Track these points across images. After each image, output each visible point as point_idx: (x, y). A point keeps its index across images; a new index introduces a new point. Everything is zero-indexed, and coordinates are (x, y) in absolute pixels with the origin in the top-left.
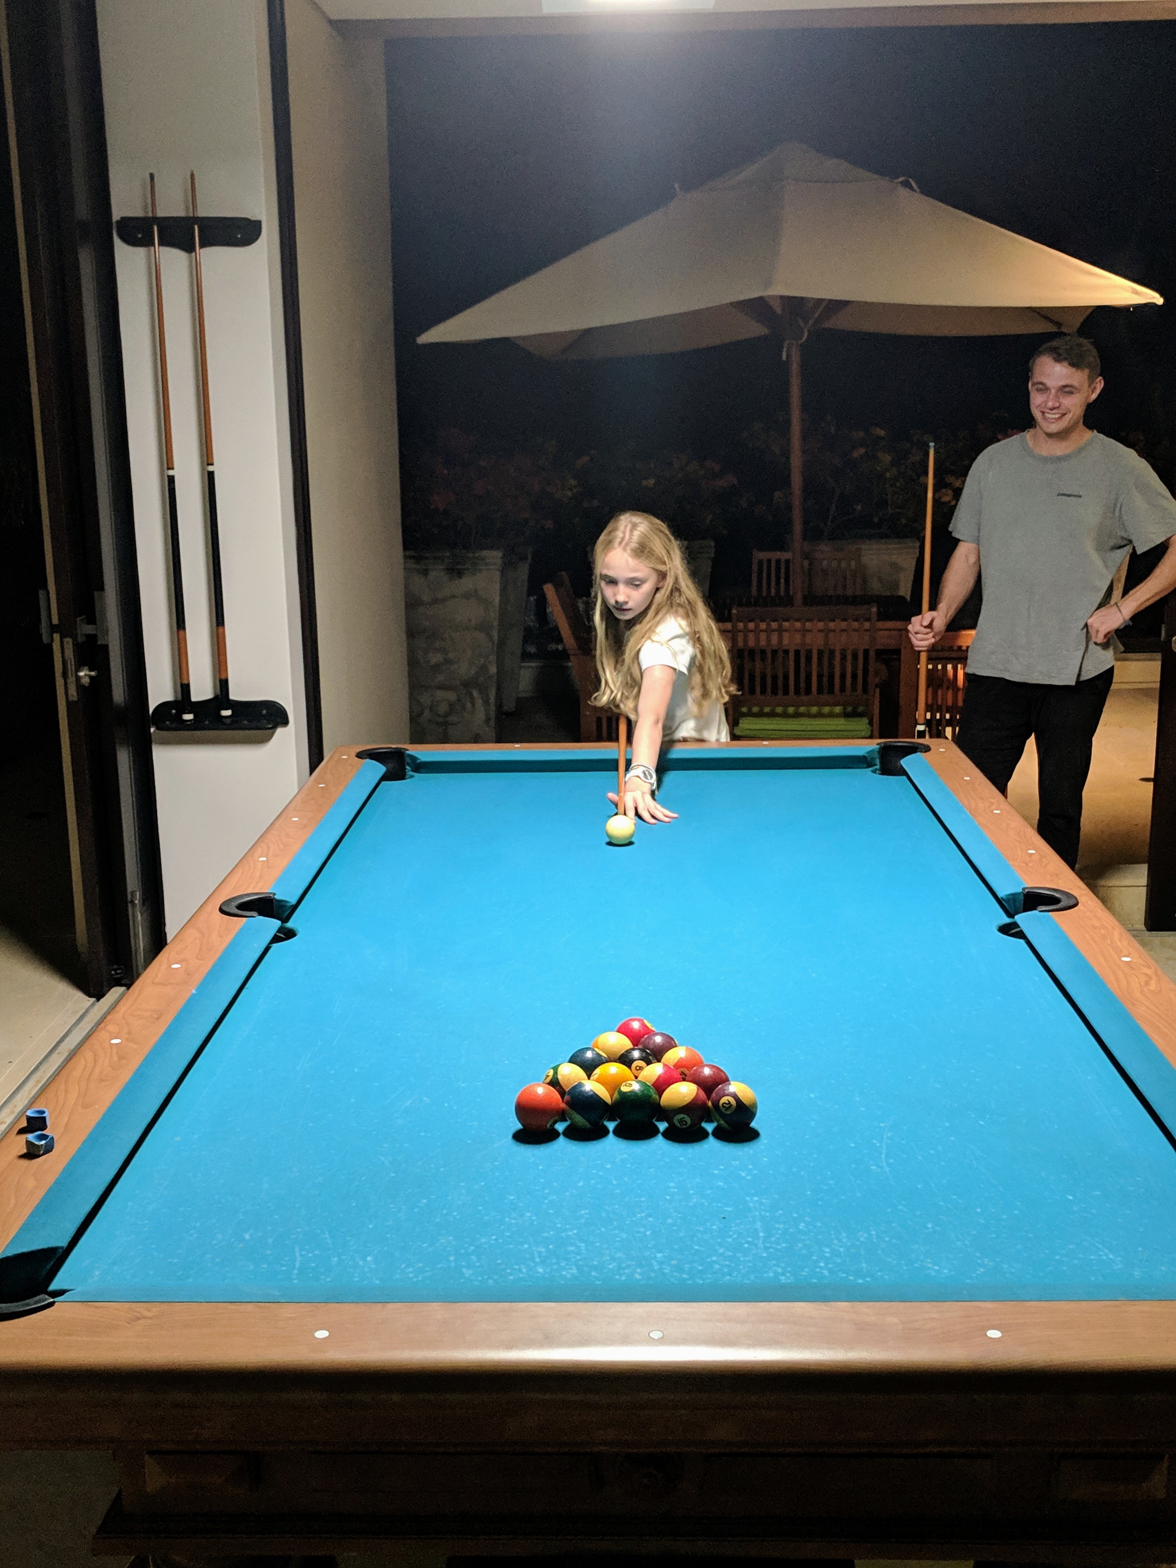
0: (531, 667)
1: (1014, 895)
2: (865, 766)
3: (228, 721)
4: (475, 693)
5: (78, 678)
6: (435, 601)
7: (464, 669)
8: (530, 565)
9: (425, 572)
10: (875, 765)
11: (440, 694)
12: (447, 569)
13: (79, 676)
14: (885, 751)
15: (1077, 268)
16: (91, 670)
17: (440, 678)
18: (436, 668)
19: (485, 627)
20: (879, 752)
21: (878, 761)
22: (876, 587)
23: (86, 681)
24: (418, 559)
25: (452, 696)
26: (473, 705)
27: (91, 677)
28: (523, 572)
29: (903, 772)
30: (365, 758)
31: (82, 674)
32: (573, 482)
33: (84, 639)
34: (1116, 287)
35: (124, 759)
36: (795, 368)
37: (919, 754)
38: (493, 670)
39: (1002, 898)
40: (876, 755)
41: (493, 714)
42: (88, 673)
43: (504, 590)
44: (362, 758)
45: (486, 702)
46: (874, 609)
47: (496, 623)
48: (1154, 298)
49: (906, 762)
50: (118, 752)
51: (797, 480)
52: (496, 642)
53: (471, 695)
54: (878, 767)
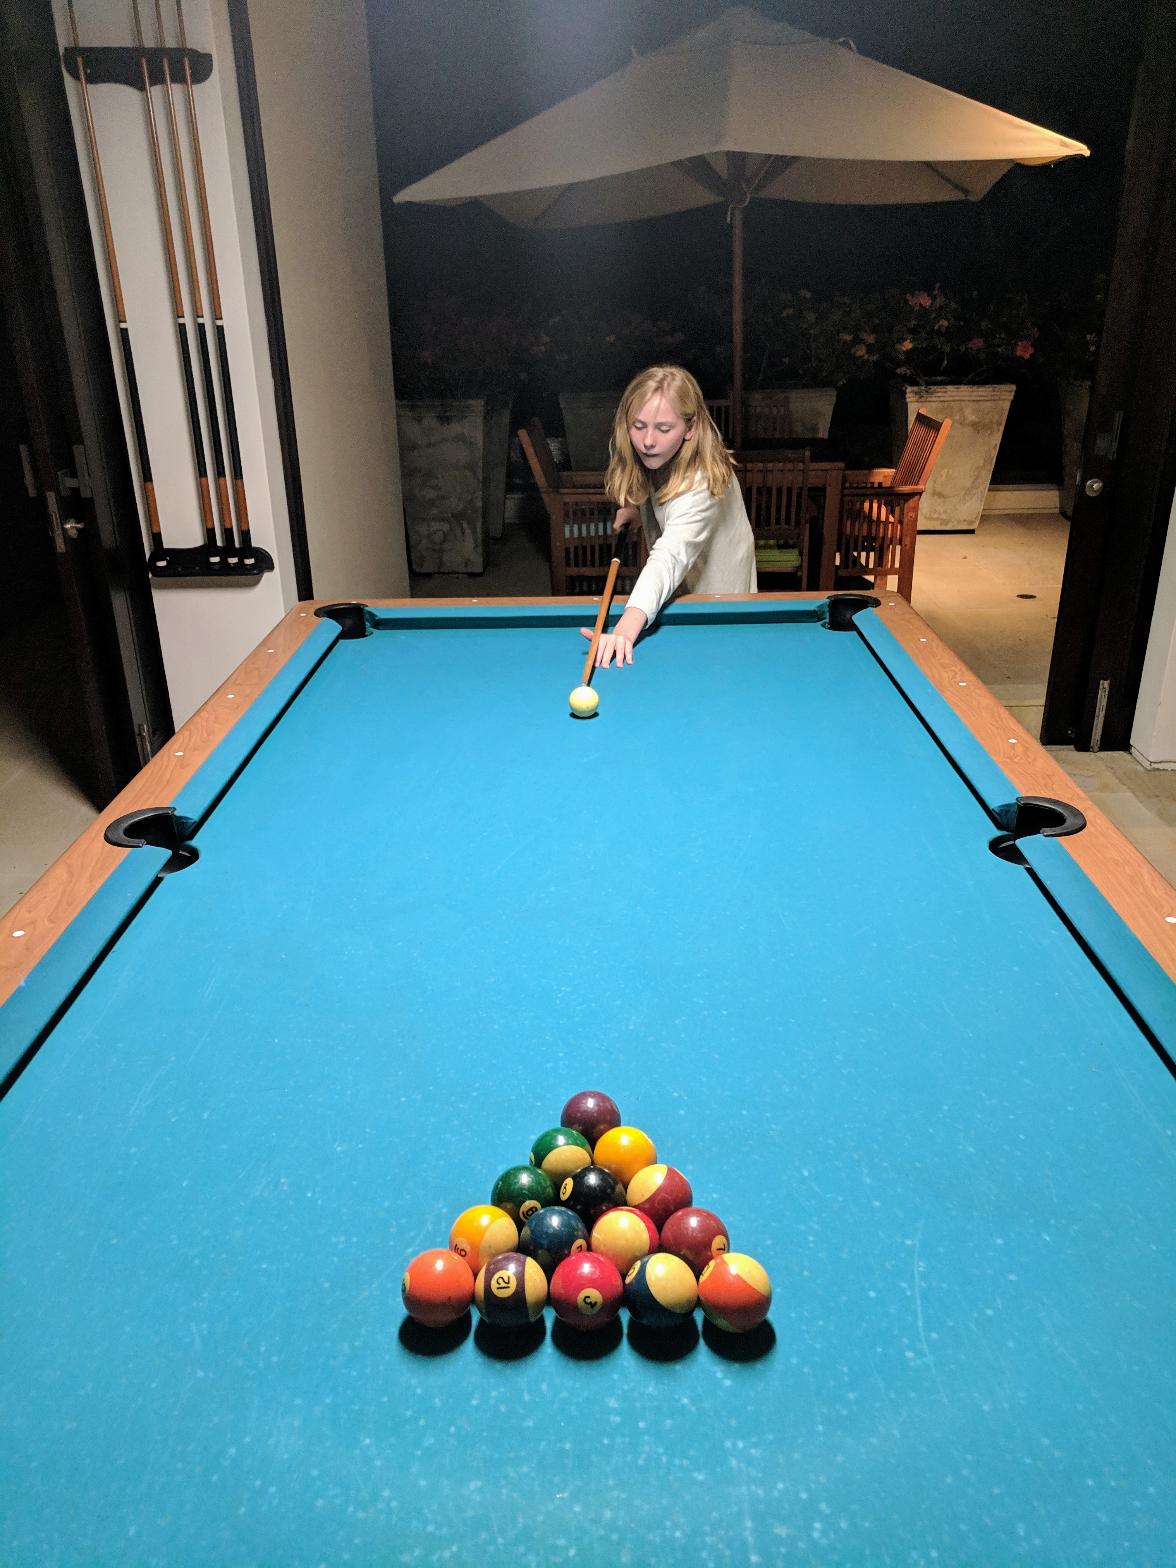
0: (514, 498)
1: (1008, 806)
2: (816, 620)
3: (217, 567)
4: (465, 525)
5: (65, 531)
6: (429, 445)
7: (455, 504)
8: (512, 412)
9: (419, 420)
10: (825, 618)
11: (435, 526)
12: (437, 417)
13: (66, 528)
14: (835, 604)
15: (1009, 123)
16: (78, 522)
17: (435, 511)
18: (432, 503)
19: (470, 467)
20: (829, 606)
21: (827, 615)
22: (799, 430)
23: (73, 534)
24: (413, 408)
25: (446, 527)
26: (463, 533)
27: (78, 530)
28: (506, 417)
29: (853, 627)
30: (323, 617)
31: (68, 526)
32: (547, 339)
33: (69, 493)
34: (1045, 139)
35: (120, 604)
36: (738, 232)
37: (870, 609)
38: (479, 504)
39: (993, 810)
40: (826, 609)
41: (480, 541)
42: (74, 525)
43: (487, 434)
44: (319, 617)
45: (474, 532)
46: (808, 453)
47: (481, 464)
48: (1082, 150)
49: (859, 618)
50: (113, 598)
51: (738, 337)
52: (481, 480)
53: (462, 526)
54: (827, 620)
